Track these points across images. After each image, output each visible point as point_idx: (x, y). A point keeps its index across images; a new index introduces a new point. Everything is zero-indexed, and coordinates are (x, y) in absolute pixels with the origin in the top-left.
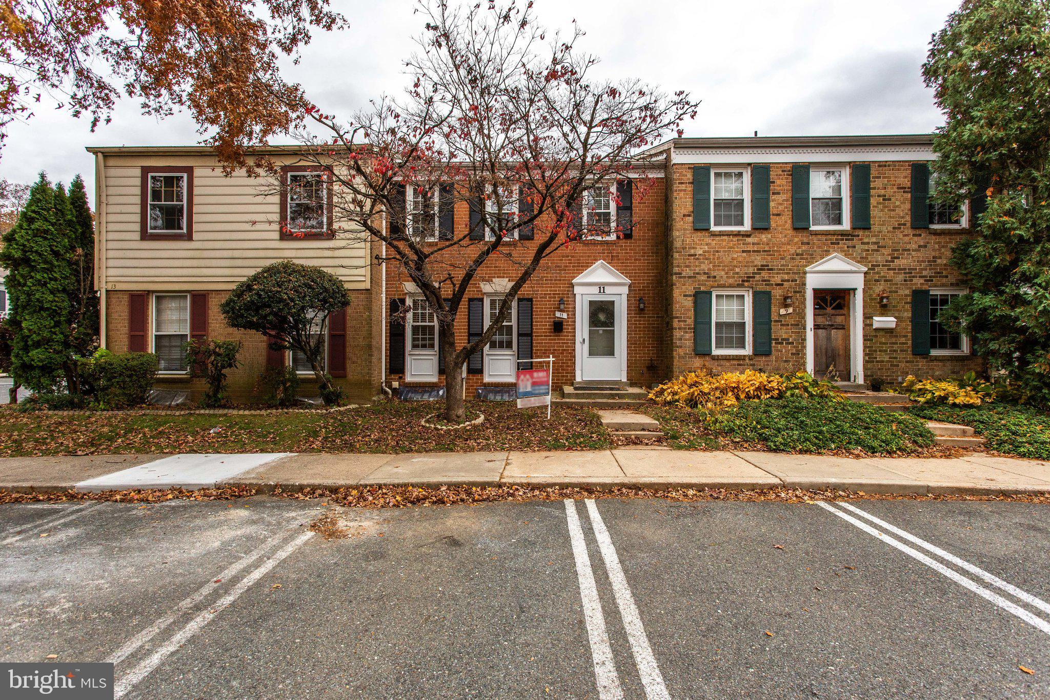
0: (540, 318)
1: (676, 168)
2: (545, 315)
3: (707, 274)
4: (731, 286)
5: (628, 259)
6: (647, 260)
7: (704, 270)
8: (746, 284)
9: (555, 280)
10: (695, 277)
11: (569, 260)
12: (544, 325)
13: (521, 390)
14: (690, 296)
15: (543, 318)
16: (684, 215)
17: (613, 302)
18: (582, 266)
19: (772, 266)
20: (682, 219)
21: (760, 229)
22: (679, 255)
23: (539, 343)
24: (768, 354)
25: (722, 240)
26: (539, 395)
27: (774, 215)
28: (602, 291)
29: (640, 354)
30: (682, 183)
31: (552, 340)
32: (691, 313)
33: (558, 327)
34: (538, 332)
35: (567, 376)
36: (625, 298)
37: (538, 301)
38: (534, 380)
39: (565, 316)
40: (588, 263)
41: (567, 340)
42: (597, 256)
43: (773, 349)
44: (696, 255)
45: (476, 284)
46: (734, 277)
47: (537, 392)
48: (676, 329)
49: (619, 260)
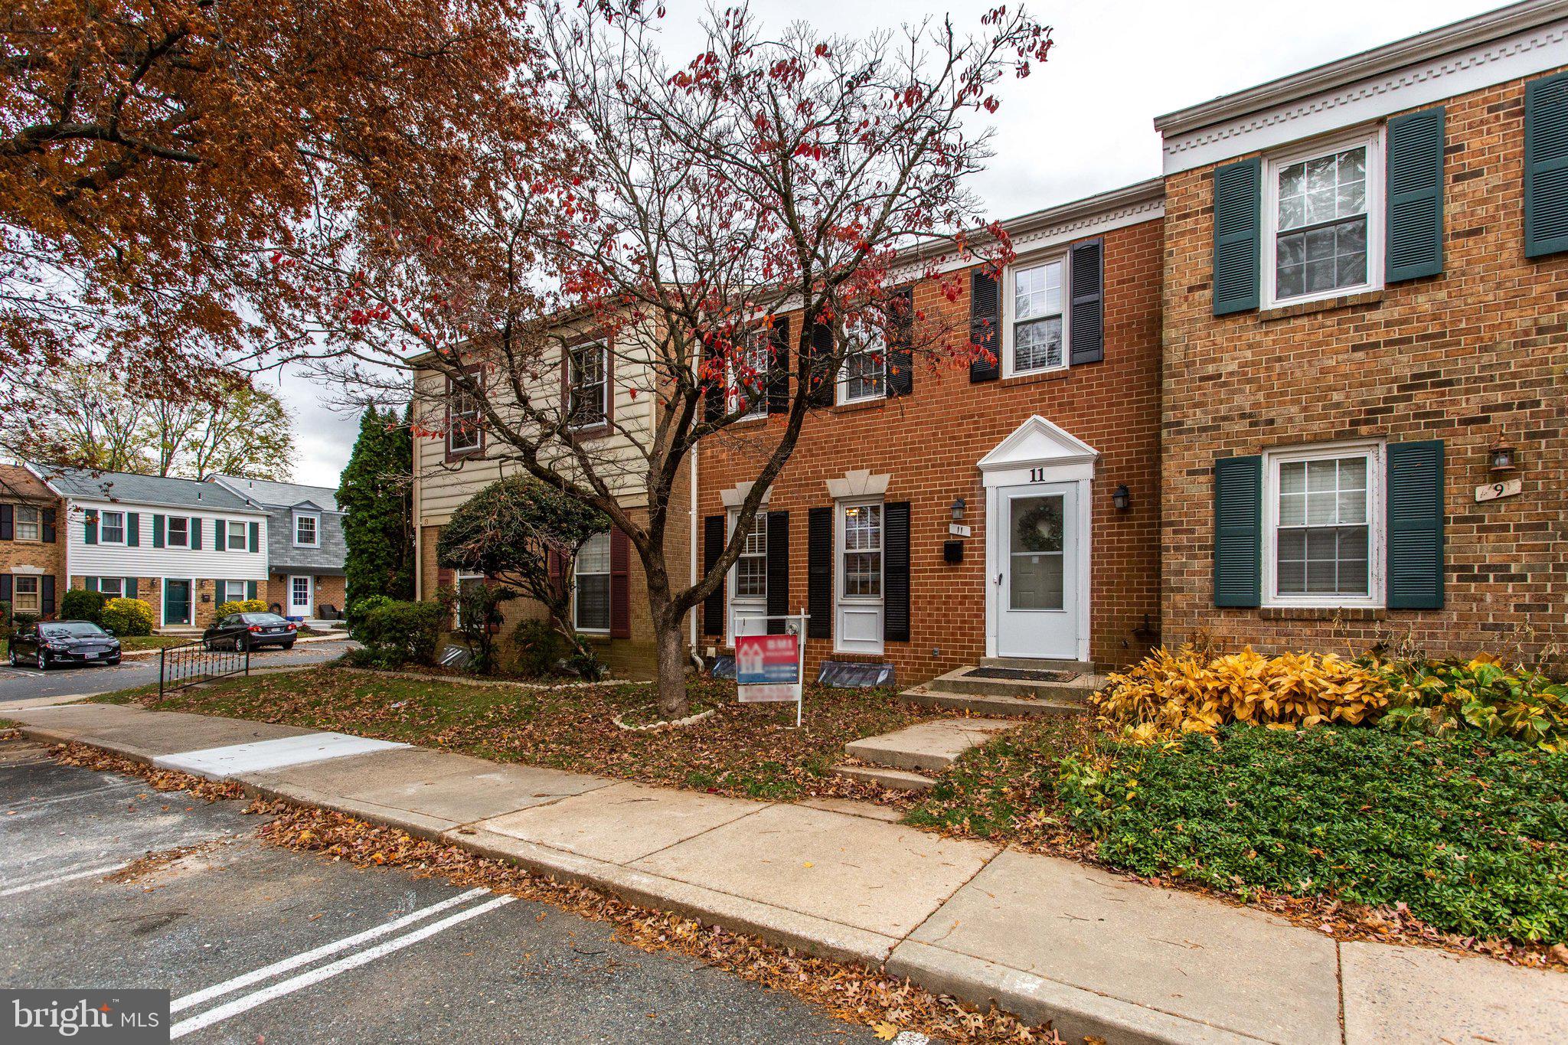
0: (924, 538)
1: (1172, 186)
2: (931, 531)
3: (1250, 416)
4: (1317, 439)
5: (1093, 407)
6: (1137, 402)
7: (1240, 408)
8: (1364, 430)
9: (949, 465)
10: (1218, 427)
11: (975, 422)
12: (929, 551)
13: (744, 671)
14: (1204, 472)
15: (927, 538)
16: (1191, 289)
17: (1061, 498)
18: (998, 431)
19: (1448, 372)
20: (1186, 299)
21: (1411, 281)
22: (1178, 383)
23: (921, 584)
24: (1435, 606)
25: (1294, 330)
26: (779, 681)
27: (1457, 235)
28: (1037, 478)
29: (1119, 604)
30: (1186, 216)
31: (944, 577)
32: (1207, 513)
33: (954, 553)
34: (918, 565)
35: (971, 648)
36: (1085, 489)
37: (921, 506)
38: (769, 654)
39: (966, 531)
40: (1011, 424)
41: (971, 577)
42: (1028, 409)
43: (1451, 595)
44: (1220, 376)
45: (819, 484)
46: (1326, 417)
47: (774, 675)
48: (1167, 549)
49: (1074, 409)
